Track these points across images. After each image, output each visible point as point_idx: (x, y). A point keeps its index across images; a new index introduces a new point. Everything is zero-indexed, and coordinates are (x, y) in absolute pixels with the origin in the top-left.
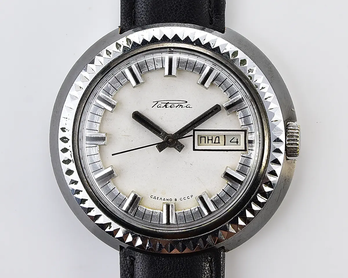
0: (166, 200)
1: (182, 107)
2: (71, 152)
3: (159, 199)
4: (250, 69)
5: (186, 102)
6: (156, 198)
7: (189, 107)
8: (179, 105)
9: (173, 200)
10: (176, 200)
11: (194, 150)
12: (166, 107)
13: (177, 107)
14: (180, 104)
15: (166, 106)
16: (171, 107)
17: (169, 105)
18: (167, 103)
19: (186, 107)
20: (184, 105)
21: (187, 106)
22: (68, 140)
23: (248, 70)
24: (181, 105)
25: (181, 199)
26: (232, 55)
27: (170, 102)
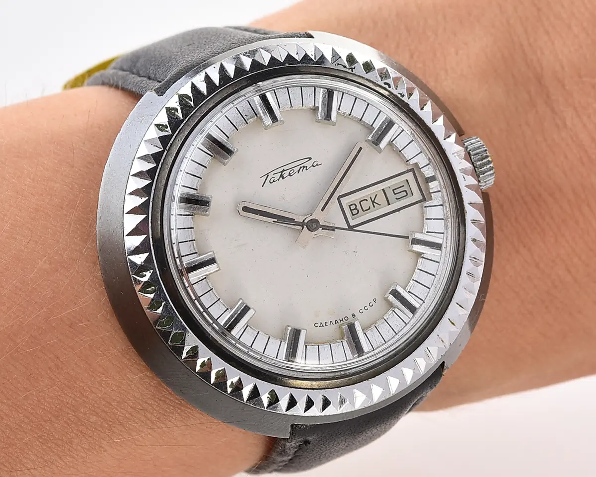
0: (339, 321)
1: (306, 170)
3: (328, 324)
5: (310, 159)
6: (324, 325)
7: (317, 165)
8: (301, 167)
9: (350, 317)
10: (354, 315)
12: (283, 178)
14: (302, 166)
15: (282, 176)
16: (290, 175)
17: (286, 174)
18: (282, 172)
19: (313, 166)
20: (309, 164)
24: (304, 167)
25: (361, 311)
26: (347, 61)
27: (285, 168)
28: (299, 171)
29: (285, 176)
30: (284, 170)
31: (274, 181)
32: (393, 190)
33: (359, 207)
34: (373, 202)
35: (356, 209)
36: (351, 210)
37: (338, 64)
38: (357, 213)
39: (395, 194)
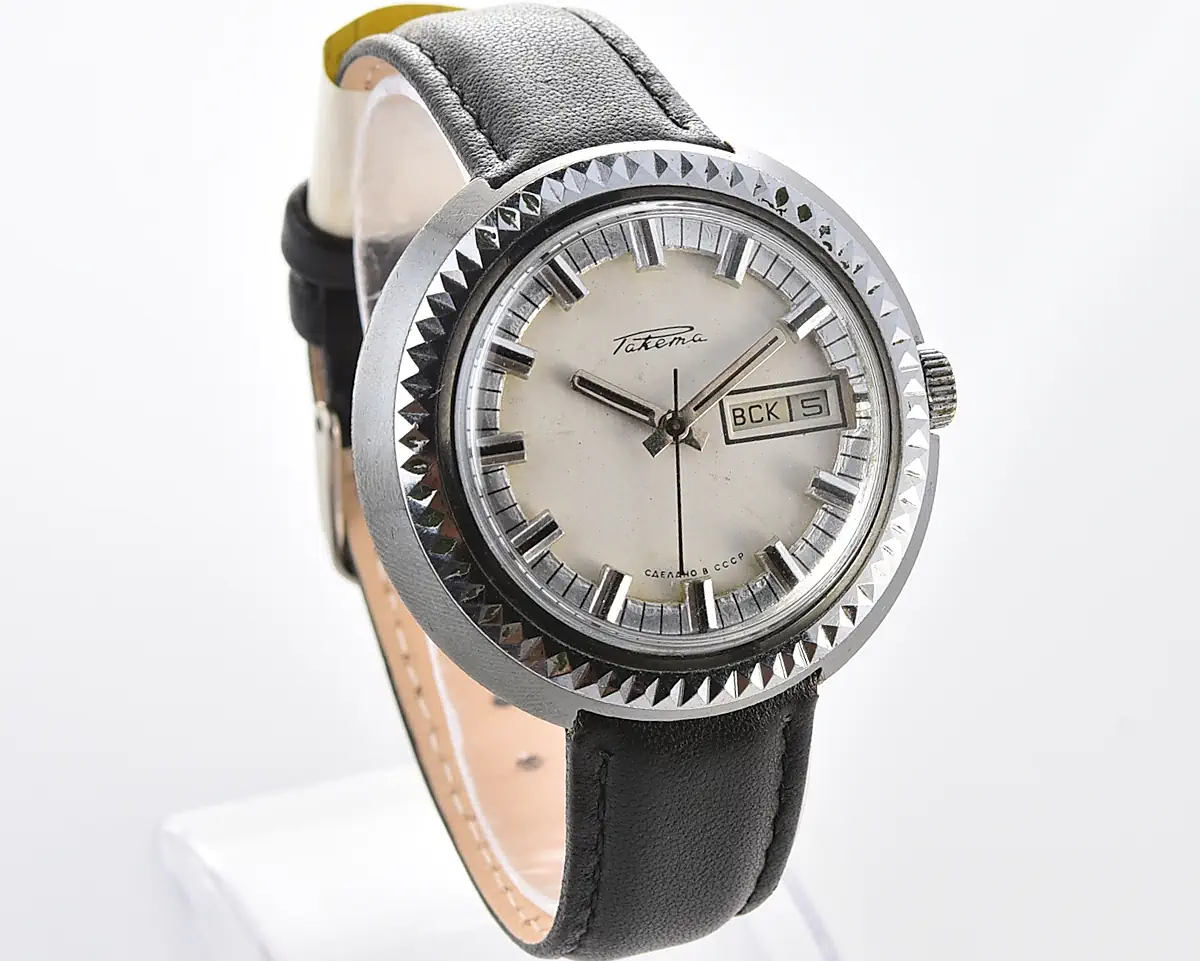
1: (683, 343)
3: (666, 575)
5: (692, 329)
6: (659, 575)
7: (700, 340)
8: (675, 338)
9: (700, 573)
10: (705, 571)
11: (728, 442)
12: (646, 349)
14: (677, 336)
15: (645, 345)
16: (657, 345)
17: (652, 343)
18: (647, 339)
19: (693, 340)
20: (688, 336)
21: (696, 339)
24: (680, 339)
25: (718, 567)
27: (653, 334)
28: (671, 343)
29: (649, 345)
30: (650, 337)
31: (632, 350)
34: (769, 412)
35: (742, 416)
36: (735, 417)
37: (762, 199)
38: (742, 424)
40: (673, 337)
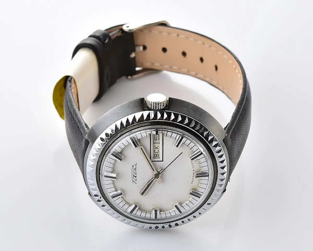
0: (193, 176)
2: (164, 225)
3: (193, 179)
4: (111, 131)
5: (133, 166)
7: (136, 164)
9: (194, 172)
10: (194, 171)
11: (163, 161)
13: (136, 171)
14: (134, 169)
15: (135, 177)
16: (136, 174)
18: (134, 176)
20: (135, 167)
21: (136, 165)
22: (157, 226)
23: (112, 133)
24: (135, 169)
25: (193, 168)
26: (103, 141)
27: (133, 174)
29: (136, 176)
30: (134, 175)
31: (136, 180)
32: (155, 140)
33: (156, 153)
34: (157, 148)
35: (156, 155)
36: (156, 156)
37: (103, 145)
38: (158, 155)
39: (157, 140)
40: (134, 170)
